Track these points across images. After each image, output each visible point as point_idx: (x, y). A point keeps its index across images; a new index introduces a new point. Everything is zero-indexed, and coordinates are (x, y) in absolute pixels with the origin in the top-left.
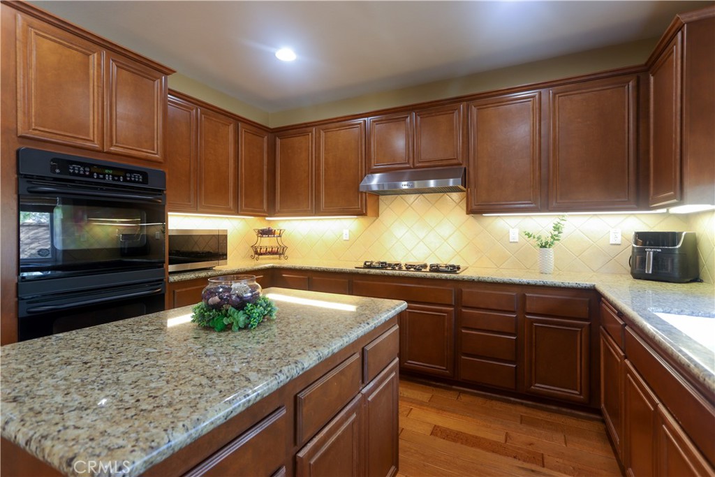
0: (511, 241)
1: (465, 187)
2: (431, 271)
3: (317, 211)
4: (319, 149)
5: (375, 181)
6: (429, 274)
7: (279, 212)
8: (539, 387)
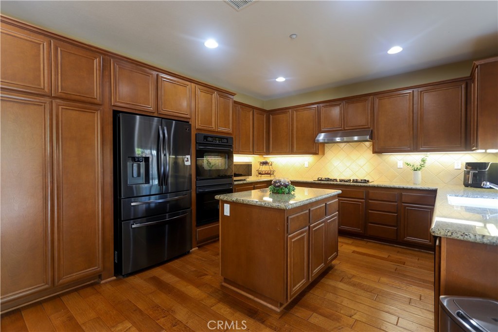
0: (398, 167)
1: (372, 140)
2: (353, 182)
3: (292, 152)
4: (293, 120)
5: (321, 137)
6: (352, 184)
7: (271, 153)
8: (409, 238)
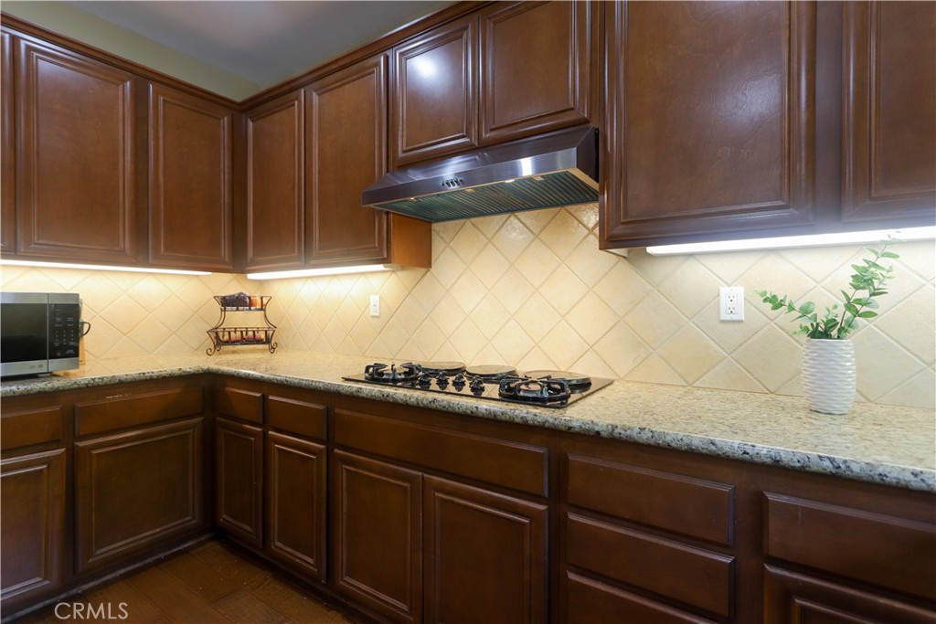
0: (724, 317)
1: (597, 180)
7: (254, 263)
